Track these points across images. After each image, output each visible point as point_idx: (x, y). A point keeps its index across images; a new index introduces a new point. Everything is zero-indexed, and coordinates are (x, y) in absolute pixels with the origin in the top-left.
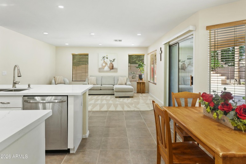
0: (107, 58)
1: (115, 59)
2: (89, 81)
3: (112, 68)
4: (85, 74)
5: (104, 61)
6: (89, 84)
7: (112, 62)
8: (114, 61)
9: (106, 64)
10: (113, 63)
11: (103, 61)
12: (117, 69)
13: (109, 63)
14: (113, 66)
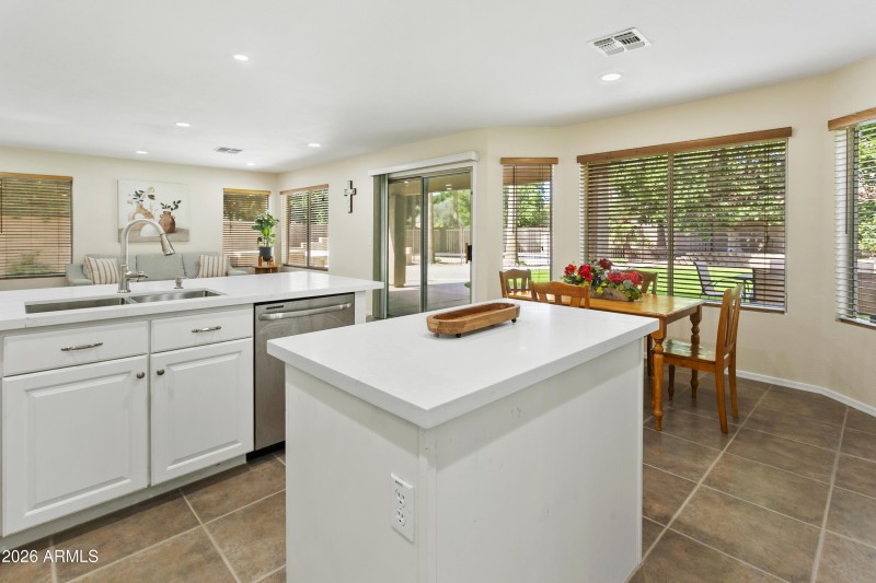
0: (152, 197)
1: (179, 202)
2: (96, 273)
3: (171, 228)
4: (56, 249)
5: (141, 207)
6: (94, 283)
7: (169, 210)
8: (177, 207)
9: (149, 215)
10: (173, 213)
11: (134, 207)
12: (185, 232)
13: (158, 212)
14: (173, 223)
